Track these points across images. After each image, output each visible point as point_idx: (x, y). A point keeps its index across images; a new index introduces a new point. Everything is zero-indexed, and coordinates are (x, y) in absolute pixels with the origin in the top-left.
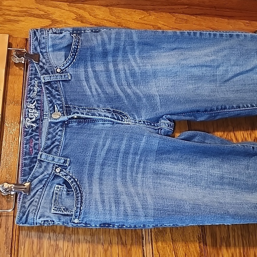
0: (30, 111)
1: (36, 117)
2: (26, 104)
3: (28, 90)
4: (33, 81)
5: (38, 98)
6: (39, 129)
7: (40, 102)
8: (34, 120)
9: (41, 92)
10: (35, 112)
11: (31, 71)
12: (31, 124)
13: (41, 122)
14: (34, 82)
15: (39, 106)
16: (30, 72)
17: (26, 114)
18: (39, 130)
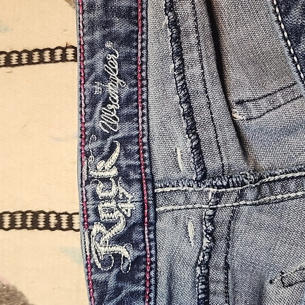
0: (101, 194)
1: (126, 216)
2: (86, 163)
3: (87, 101)
4: (100, 55)
5: (124, 130)
6: (143, 266)
7: (137, 148)
8: (120, 228)
9: (137, 100)
10: (121, 196)
11: (89, 12)
12: (113, 249)
13: (149, 232)
14: (105, 61)
15: (135, 166)
16: (85, 15)
17: (87, 210)
18: (145, 270)
